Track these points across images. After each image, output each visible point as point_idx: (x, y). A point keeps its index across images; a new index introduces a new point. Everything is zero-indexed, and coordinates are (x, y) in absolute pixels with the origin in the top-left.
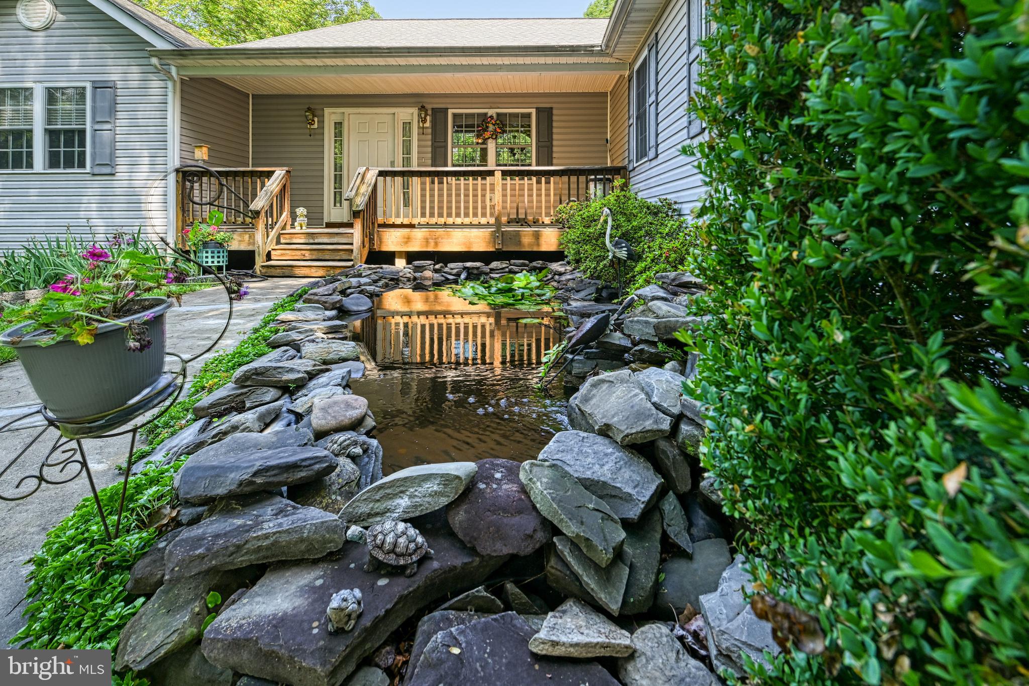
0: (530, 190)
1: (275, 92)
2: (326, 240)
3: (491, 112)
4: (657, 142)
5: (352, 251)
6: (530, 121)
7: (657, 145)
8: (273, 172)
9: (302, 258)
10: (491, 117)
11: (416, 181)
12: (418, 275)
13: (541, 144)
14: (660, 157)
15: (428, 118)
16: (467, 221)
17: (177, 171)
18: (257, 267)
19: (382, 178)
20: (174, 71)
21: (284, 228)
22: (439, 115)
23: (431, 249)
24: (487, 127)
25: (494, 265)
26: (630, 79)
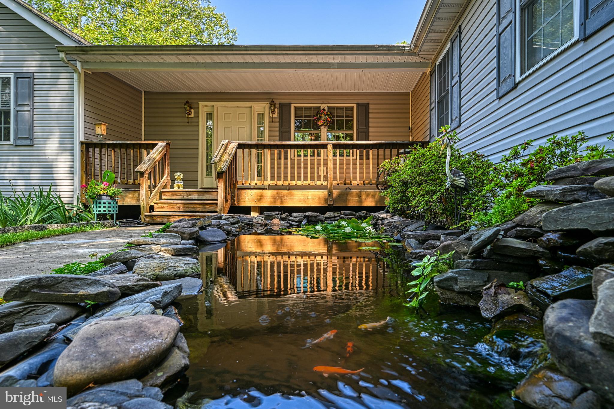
0: (355, 164)
1: (162, 90)
2: (196, 197)
3: (323, 106)
4: (460, 113)
5: (216, 204)
6: (352, 114)
7: (460, 116)
8: (156, 144)
9: (178, 209)
10: (324, 110)
11: (267, 152)
12: (268, 222)
13: (360, 130)
14: (462, 125)
15: (276, 110)
16: (306, 183)
17: (82, 143)
18: (142, 216)
19: (241, 150)
20: (79, 65)
21: (164, 187)
22: (284, 108)
23: (278, 204)
24: (321, 117)
25: (328, 214)
26: (432, 73)
